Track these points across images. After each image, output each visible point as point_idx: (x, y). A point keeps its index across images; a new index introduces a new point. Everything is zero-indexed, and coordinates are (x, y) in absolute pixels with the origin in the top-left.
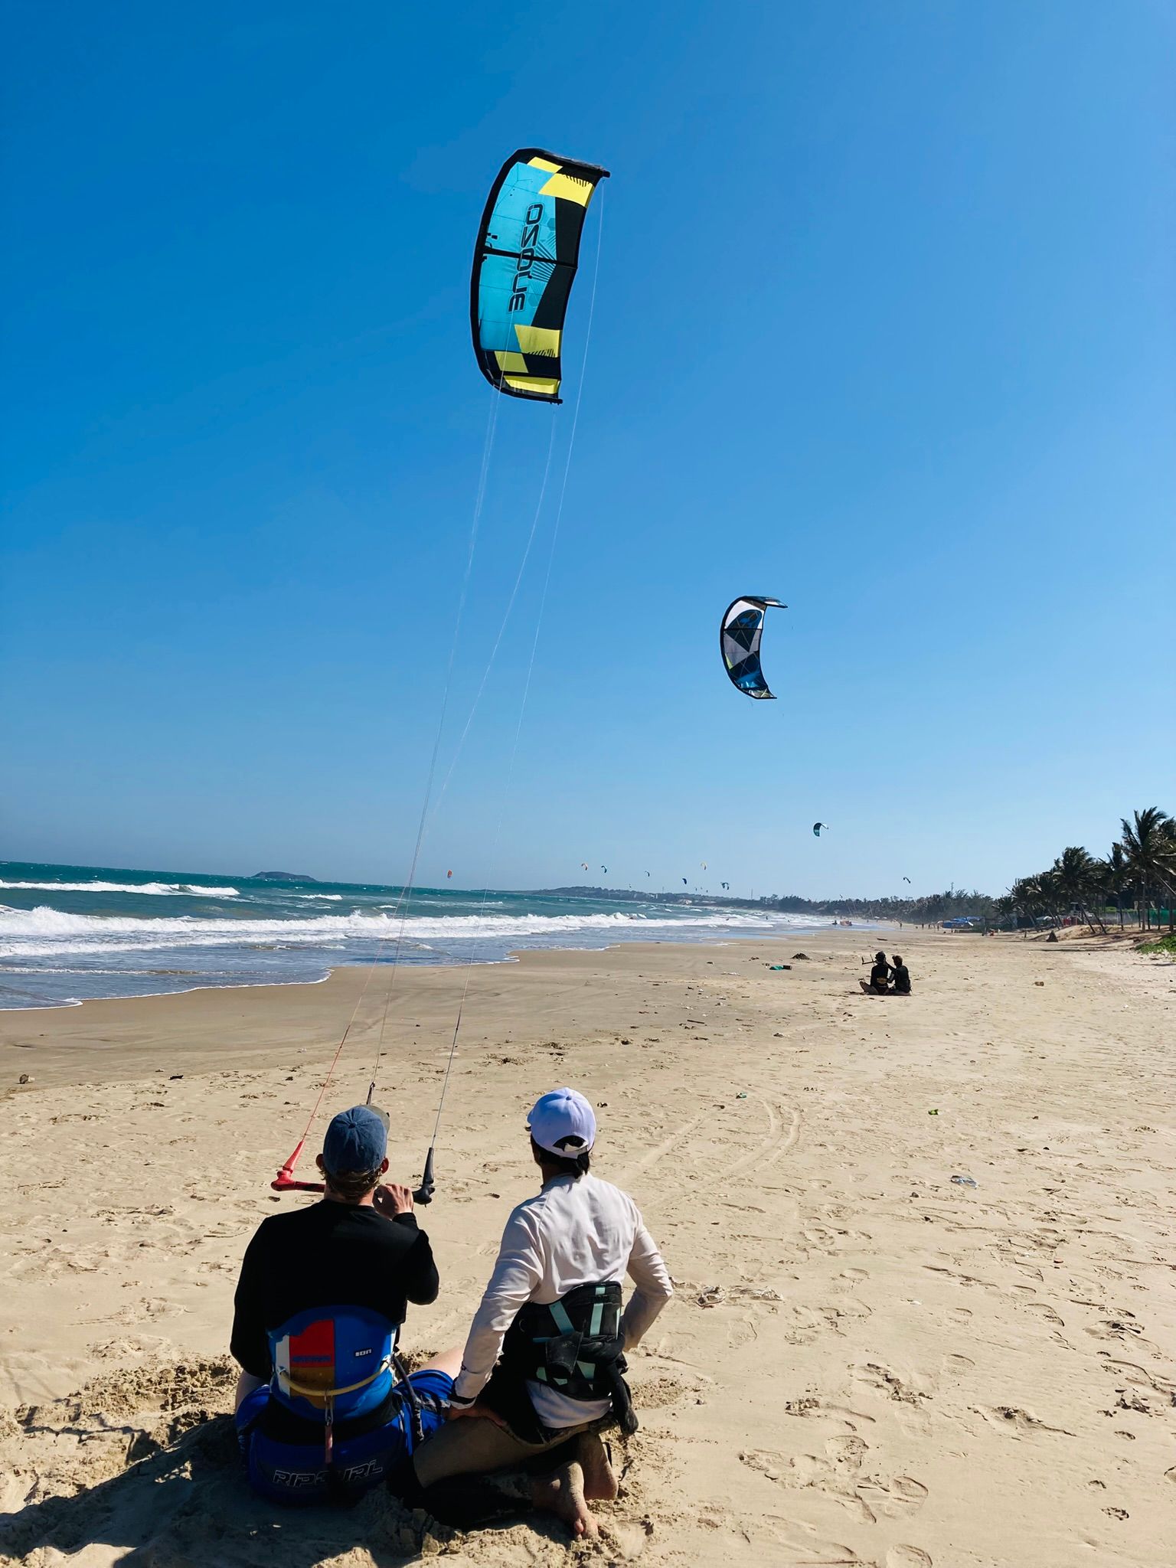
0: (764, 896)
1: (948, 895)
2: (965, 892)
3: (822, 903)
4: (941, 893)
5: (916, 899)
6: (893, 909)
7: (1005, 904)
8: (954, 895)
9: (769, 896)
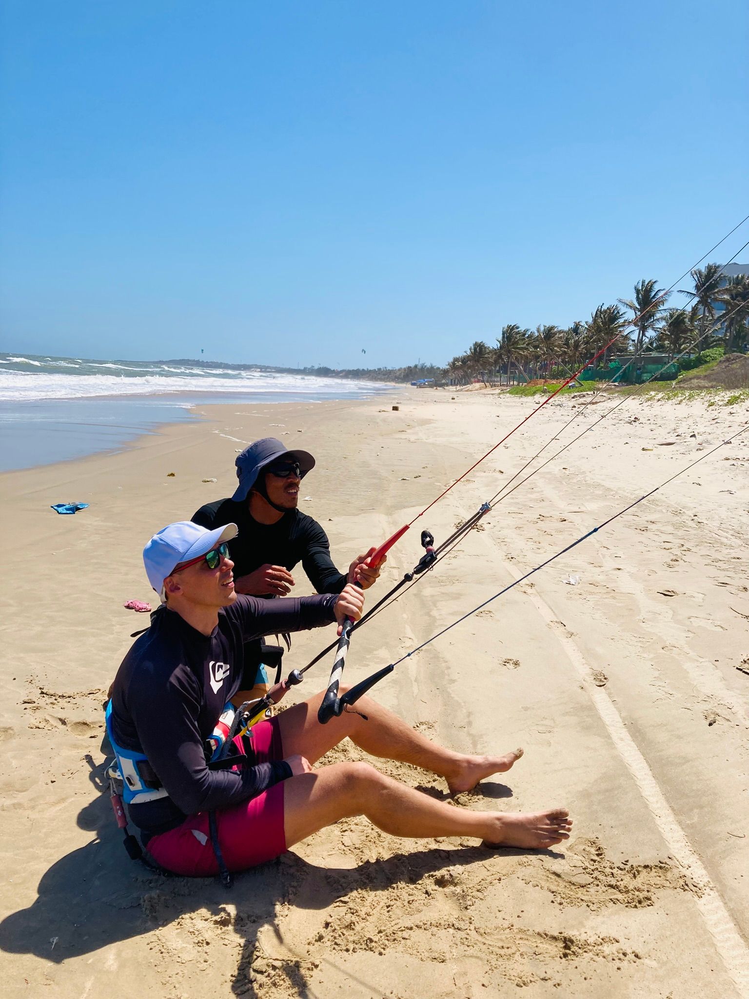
0: (306, 367)
1: (416, 366)
2: (425, 365)
3: (342, 371)
4: (412, 365)
5: (397, 368)
6: (384, 375)
7: (445, 372)
8: (419, 367)
9: (309, 367)
